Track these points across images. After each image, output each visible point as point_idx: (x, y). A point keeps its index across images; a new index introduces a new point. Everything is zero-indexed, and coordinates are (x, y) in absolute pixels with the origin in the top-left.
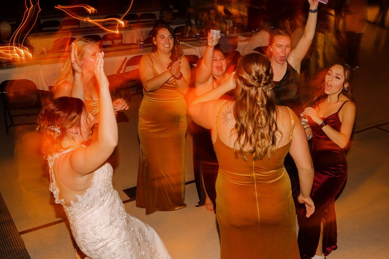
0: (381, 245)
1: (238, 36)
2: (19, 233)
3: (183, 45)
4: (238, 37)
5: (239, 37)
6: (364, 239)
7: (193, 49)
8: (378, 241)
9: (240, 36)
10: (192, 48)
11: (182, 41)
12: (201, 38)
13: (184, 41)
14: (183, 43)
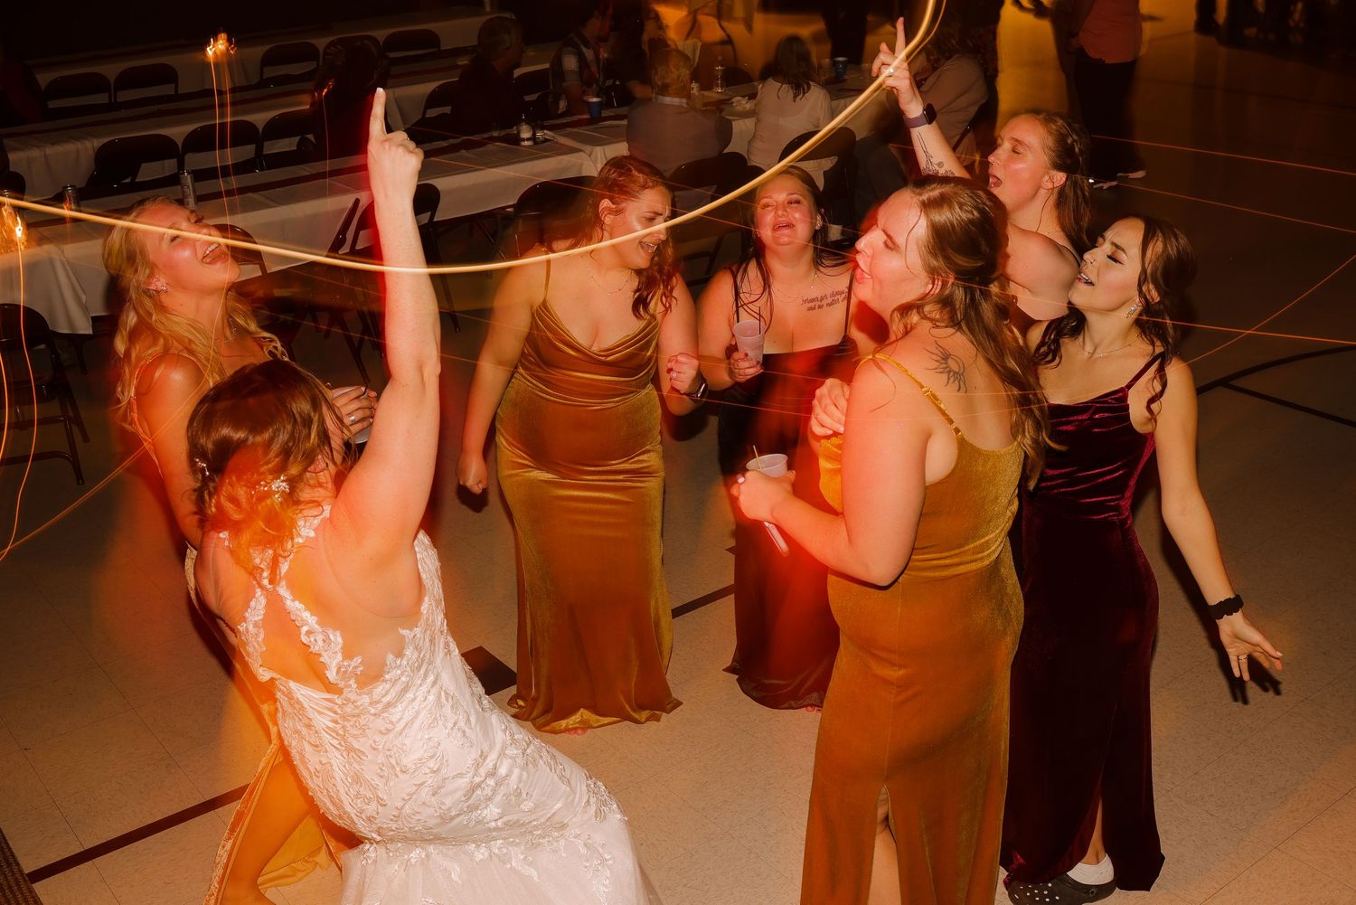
0: (1298, 810)
1: (731, 99)
2: (27, 878)
3: (546, 140)
4: (733, 100)
5: (735, 100)
6: (1239, 795)
7: (582, 153)
8: (1286, 796)
9: (738, 98)
10: (581, 151)
11: (543, 128)
12: (605, 113)
13: (551, 128)
14: (549, 134)
